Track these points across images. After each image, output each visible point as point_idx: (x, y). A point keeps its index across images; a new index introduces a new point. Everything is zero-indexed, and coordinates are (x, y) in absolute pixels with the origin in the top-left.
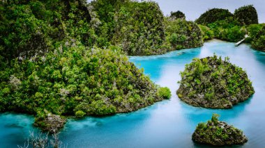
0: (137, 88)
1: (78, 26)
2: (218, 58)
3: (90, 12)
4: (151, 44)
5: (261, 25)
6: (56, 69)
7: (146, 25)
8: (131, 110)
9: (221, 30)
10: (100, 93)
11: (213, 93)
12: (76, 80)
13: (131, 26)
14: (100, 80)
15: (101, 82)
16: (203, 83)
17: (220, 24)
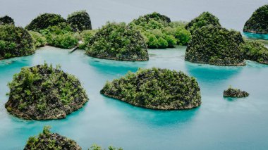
2: (49, 66)
5: (94, 31)
9: (54, 36)
11: (44, 104)
16: (34, 94)
17: (53, 29)
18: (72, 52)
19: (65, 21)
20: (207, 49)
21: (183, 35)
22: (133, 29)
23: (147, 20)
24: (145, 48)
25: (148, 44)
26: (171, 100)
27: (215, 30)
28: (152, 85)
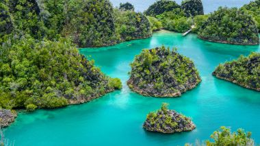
0: (88, 79)
1: (27, 18)
2: (166, 48)
3: (39, 5)
4: (102, 36)
5: (206, 16)
6: (5, 62)
7: (96, 17)
8: (82, 101)
9: (169, 21)
10: (51, 86)
11: (162, 83)
12: (26, 74)
13: (80, 19)
14: (50, 73)
15: (52, 75)
16: (152, 73)
17: (168, 15)
18: (186, 35)
19: (179, 7)
22: (244, 14)
24: (256, 32)
25: (259, 28)
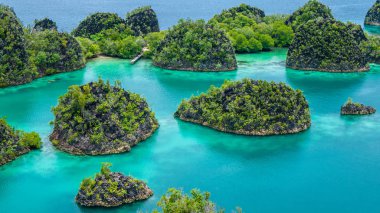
2: (105, 83)
5: (163, 33)
11: (101, 134)
16: (86, 121)
17: (108, 34)
18: (135, 62)
19: (123, 22)
20: (315, 51)
21: (282, 34)
22: (215, 28)
23: (234, 15)
24: (232, 53)
25: (235, 47)
26: (270, 122)
27: (327, 25)
28: (242, 104)
